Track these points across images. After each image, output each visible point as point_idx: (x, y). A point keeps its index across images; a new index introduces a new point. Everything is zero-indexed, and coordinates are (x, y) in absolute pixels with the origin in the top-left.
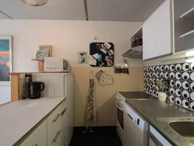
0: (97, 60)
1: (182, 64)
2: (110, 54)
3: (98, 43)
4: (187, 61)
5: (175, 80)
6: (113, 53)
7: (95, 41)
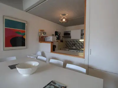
6: (60, 36)
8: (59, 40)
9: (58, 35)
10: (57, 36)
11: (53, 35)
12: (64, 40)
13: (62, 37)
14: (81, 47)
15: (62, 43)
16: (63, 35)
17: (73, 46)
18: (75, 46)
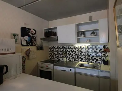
0: (26, 41)
1: (72, 46)
2: (35, 38)
3: (27, 28)
4: (75, 45)
5: (69, 52)
6: (36, 37)
7: (24, 26)
8: (32, 45)
9: (29, 36)
10: (26, 38)
11: (15, 36)
12: (45, 44)
13: (41, 39)
14: (79, 59)
15: (41, 51)
16: (43, 37)
17: (62, 55)
18: (66, 57)
